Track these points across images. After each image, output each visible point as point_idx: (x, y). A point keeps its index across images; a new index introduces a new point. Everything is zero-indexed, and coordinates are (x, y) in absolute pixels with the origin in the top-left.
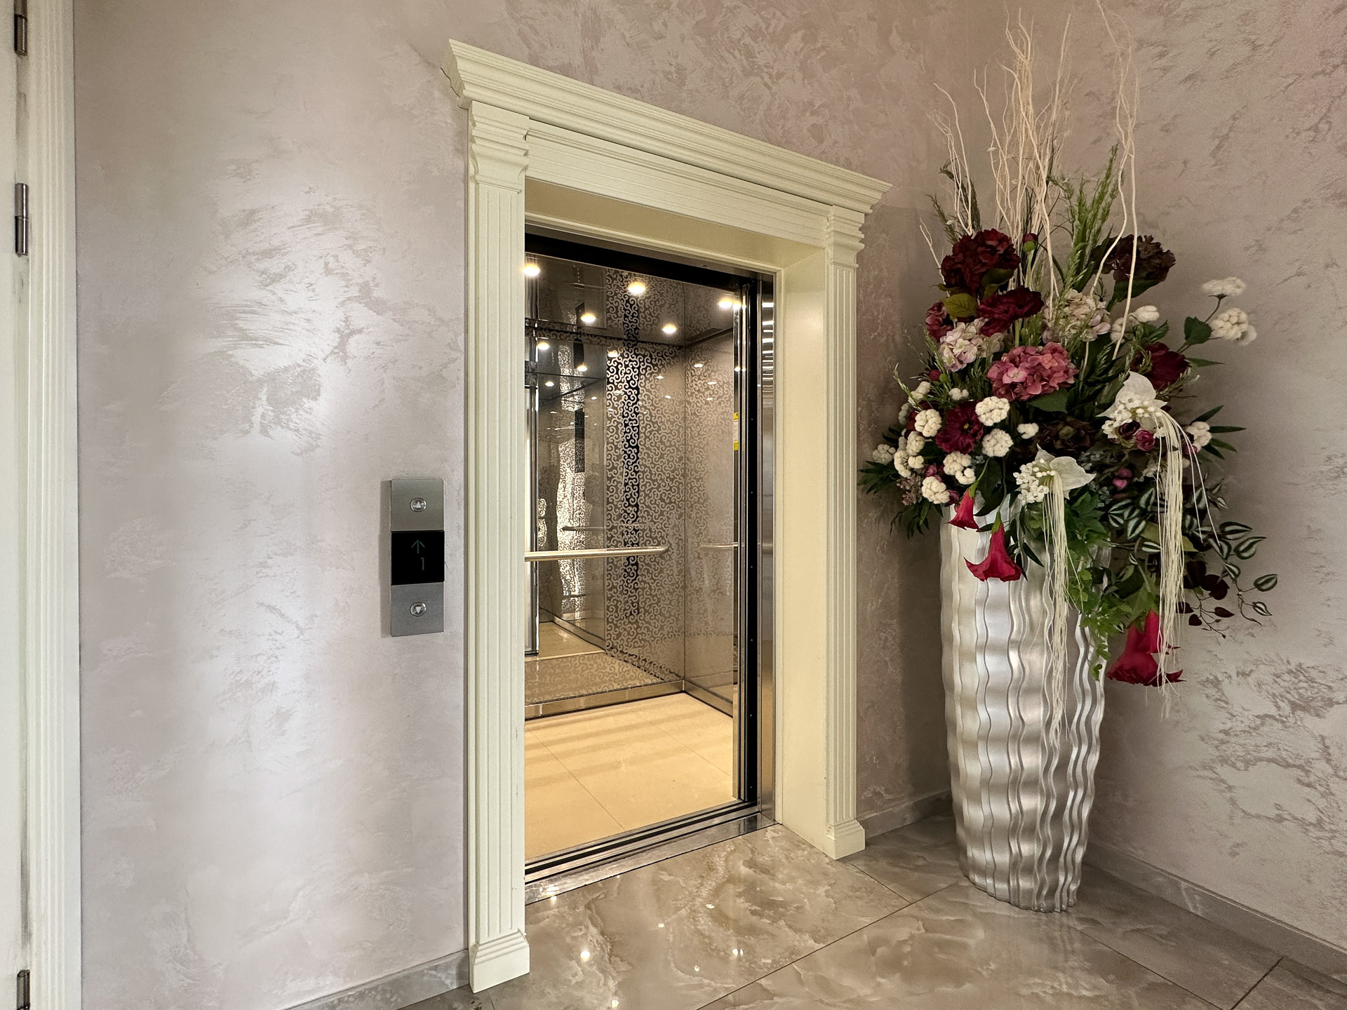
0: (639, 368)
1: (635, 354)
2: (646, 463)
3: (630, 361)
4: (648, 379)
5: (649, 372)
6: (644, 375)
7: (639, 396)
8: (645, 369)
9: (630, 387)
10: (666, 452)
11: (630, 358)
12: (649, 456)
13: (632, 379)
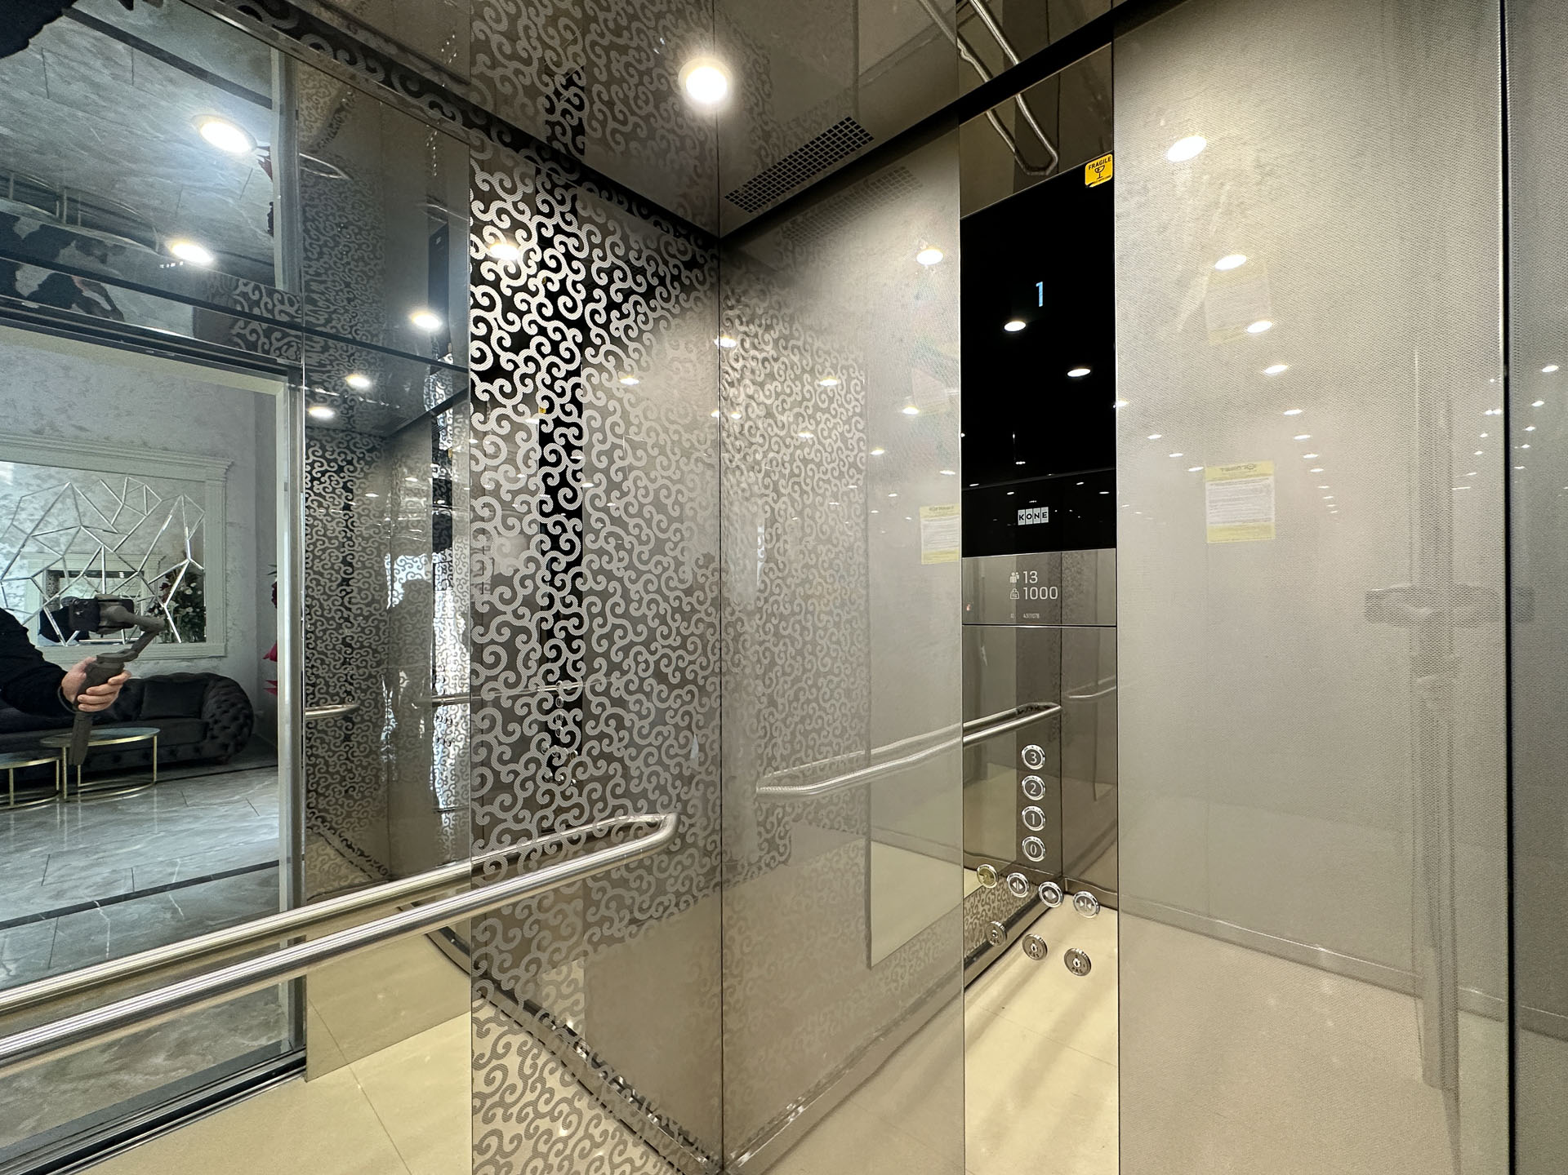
0: (587, 263)
1: (574, 211)
2: (613, 567)
3: (558, 229)
4: (618, 307)
5: (618, 285)
6: (606, 289)
7: (589, 351)
8: (610, 272)
9: (557, 315)
10: (670, 534)
11: (557, 219)
12: (619, 547)
13: (563, 291)
